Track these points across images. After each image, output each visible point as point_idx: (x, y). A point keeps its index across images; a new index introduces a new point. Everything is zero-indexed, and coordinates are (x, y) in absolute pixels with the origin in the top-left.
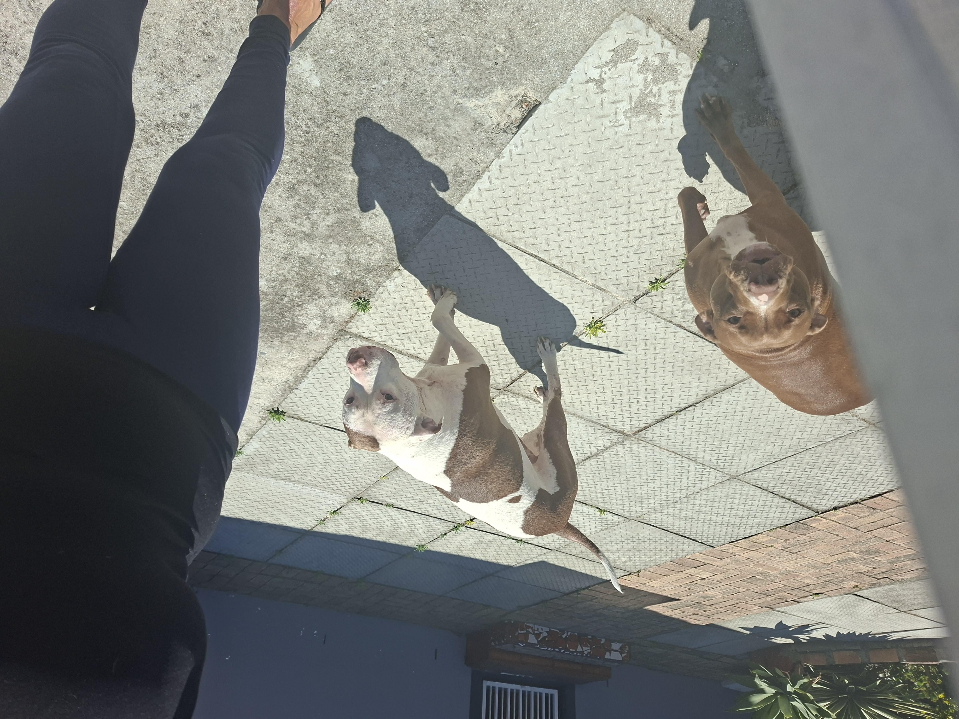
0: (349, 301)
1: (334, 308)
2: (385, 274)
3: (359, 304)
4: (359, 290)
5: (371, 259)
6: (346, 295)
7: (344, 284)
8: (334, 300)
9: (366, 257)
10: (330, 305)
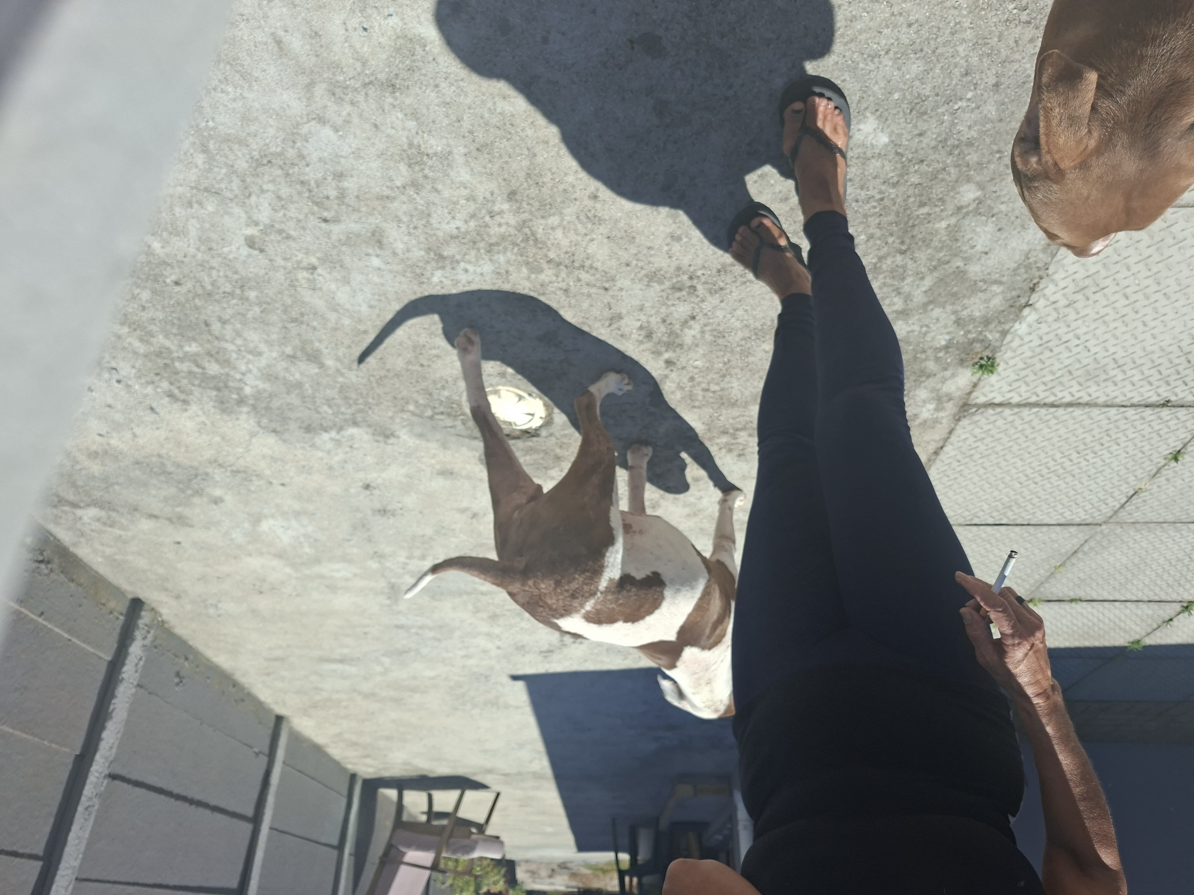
0: (967, 367)
1: (949, 383)
2: (1011, 317)
3: (981, 366)
4: (979, 350)
5: (988, 307)
6: (962, 362)
7: (958, 349)
8: (948, 373)
9: (981, 307)
10: (944, 380)
